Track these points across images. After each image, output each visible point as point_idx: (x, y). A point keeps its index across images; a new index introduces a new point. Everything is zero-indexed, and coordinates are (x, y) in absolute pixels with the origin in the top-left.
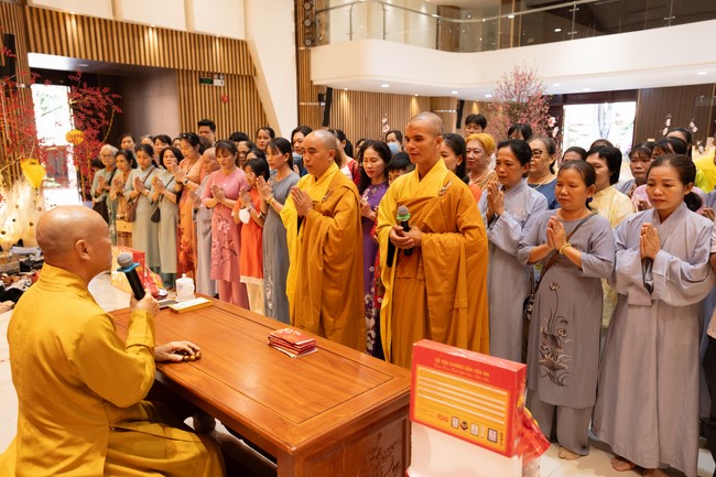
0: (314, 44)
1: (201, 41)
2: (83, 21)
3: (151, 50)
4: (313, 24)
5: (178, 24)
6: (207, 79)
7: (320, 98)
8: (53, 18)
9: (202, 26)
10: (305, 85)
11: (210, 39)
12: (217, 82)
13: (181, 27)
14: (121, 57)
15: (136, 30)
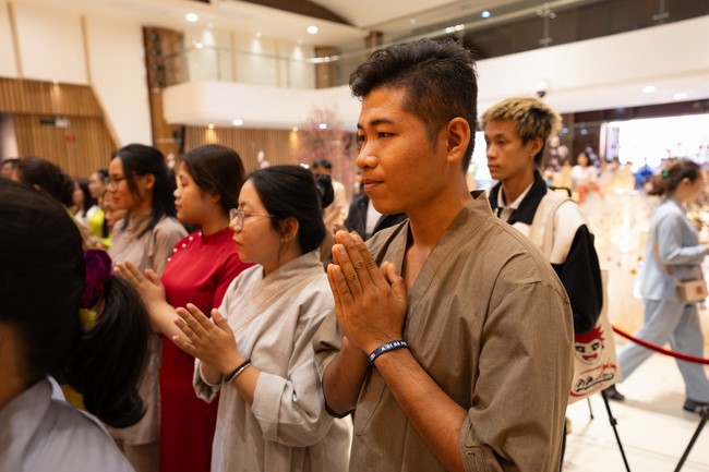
0: (165, 85)
1: (38, 87)
4: (163, 68)
6: (48, 120)
7: (175, 135)
9: (33, 72)
10: (159, 124)
11: (48, 85)
12: (61, 123)
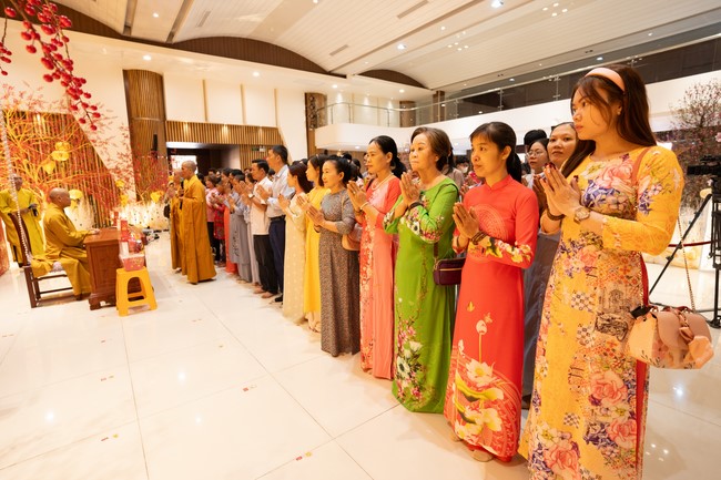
0: (316, 126)
1: (252, 130)
2: (191, 125)
3: (225, 136)
4: (315, 116)
5: (239, 122)
6: (255, 149)
8: (177, 125)
9: (251, 122)
10: (312, 149)
11: (257, 128)
12: (261, 150)
13: (240, 123)
14: (211, 140)
15: (217, 127)
